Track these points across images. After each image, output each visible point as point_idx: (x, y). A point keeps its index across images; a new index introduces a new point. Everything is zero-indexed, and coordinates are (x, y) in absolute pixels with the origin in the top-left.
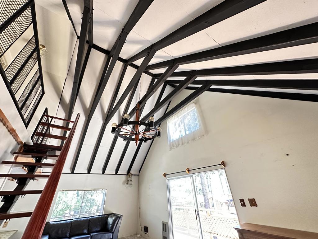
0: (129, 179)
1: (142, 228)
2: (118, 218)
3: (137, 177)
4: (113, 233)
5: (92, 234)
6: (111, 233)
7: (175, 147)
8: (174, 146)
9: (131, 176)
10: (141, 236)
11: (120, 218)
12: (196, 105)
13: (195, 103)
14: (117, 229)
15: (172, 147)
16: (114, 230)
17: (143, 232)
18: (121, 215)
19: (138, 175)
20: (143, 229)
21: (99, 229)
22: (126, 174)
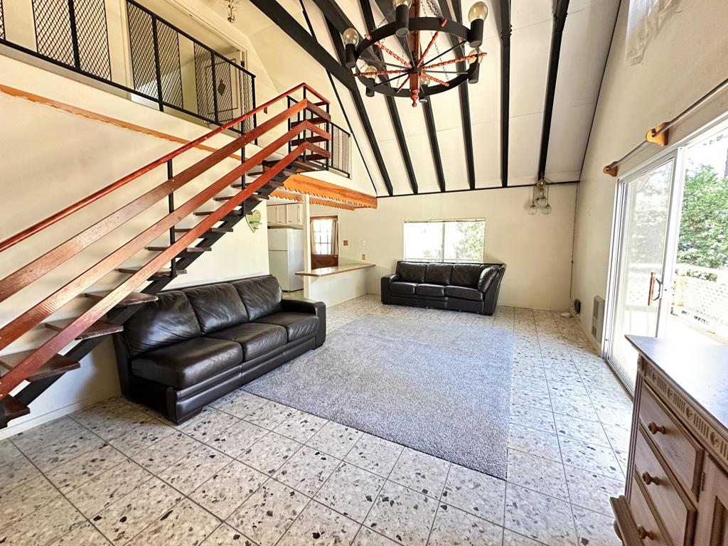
4: (484, 294)
6: (480, 291)
8: (641, 38)
10: (571, 316)
15: (636, 45)
16: (485, 289)
19: (579, 182)
20: (573, 305)
21: (468, 283)
22: (533, 183)
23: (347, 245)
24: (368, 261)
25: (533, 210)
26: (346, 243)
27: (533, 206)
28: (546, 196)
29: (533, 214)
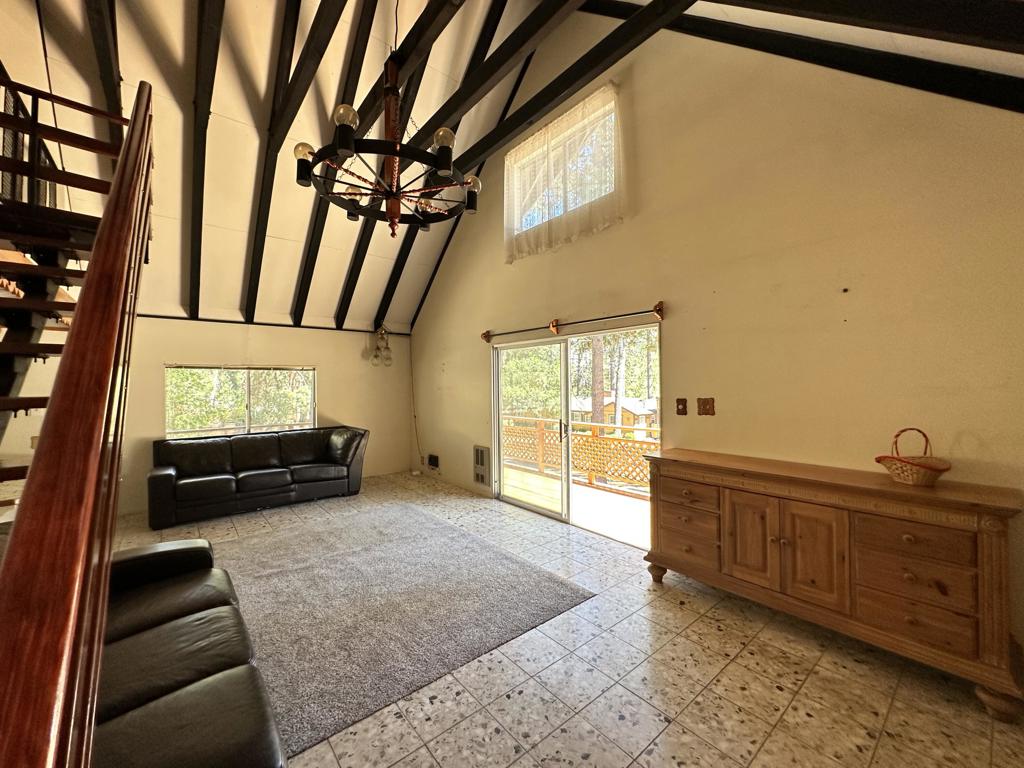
0: (382, 344)
1: (423, 458)
2: (355, 436)
3: (404, 341)
4: (348, 467)
5: (292, 467)
6: (342, 465)
7: (524, 255)
8: (520, 251)
9: (385, 336)
10: (422, 473)
11: (363, 435)
12: (618, 94)
13: (618, 86)
14: (357, 457)
15: (515, 253)
16: (349, 460)
17: (426, 467)
18: (366, 431)
19: (409, 335)
20: (426, 461)
21: (309, 458)
22: (370, 329)
25: (376, 361)
27: (377, 356)
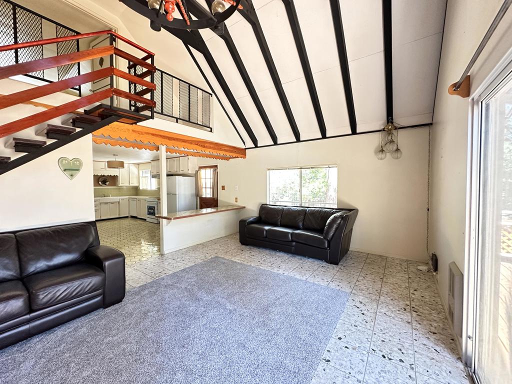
4: (329, 241)
19: (431, 124)
22: (382, 127)
23: (224, 189)
24: (240, 203)
25: (381, 155)
26: (223, 188)
27: (382, 151)
28: (395, 141)
29: (381, 159)
